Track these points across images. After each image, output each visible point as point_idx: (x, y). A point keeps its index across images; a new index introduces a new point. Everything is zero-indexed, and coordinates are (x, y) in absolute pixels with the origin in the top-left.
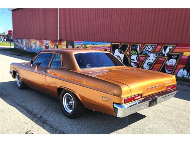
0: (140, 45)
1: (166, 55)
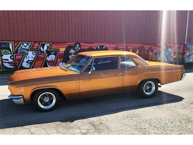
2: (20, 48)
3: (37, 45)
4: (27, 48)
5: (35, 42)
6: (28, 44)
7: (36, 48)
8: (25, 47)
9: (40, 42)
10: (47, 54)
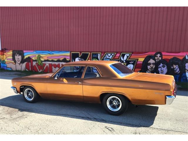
0: (100, 54)
1: (124, 62)
2: (105, 58)
3: (118, 55)
4: (110, 58)
5: (117, 53)
6: (111, 54)
7: (118, 58)
8: (109, 57)
9: (121, 52)
10: (126, 64)
